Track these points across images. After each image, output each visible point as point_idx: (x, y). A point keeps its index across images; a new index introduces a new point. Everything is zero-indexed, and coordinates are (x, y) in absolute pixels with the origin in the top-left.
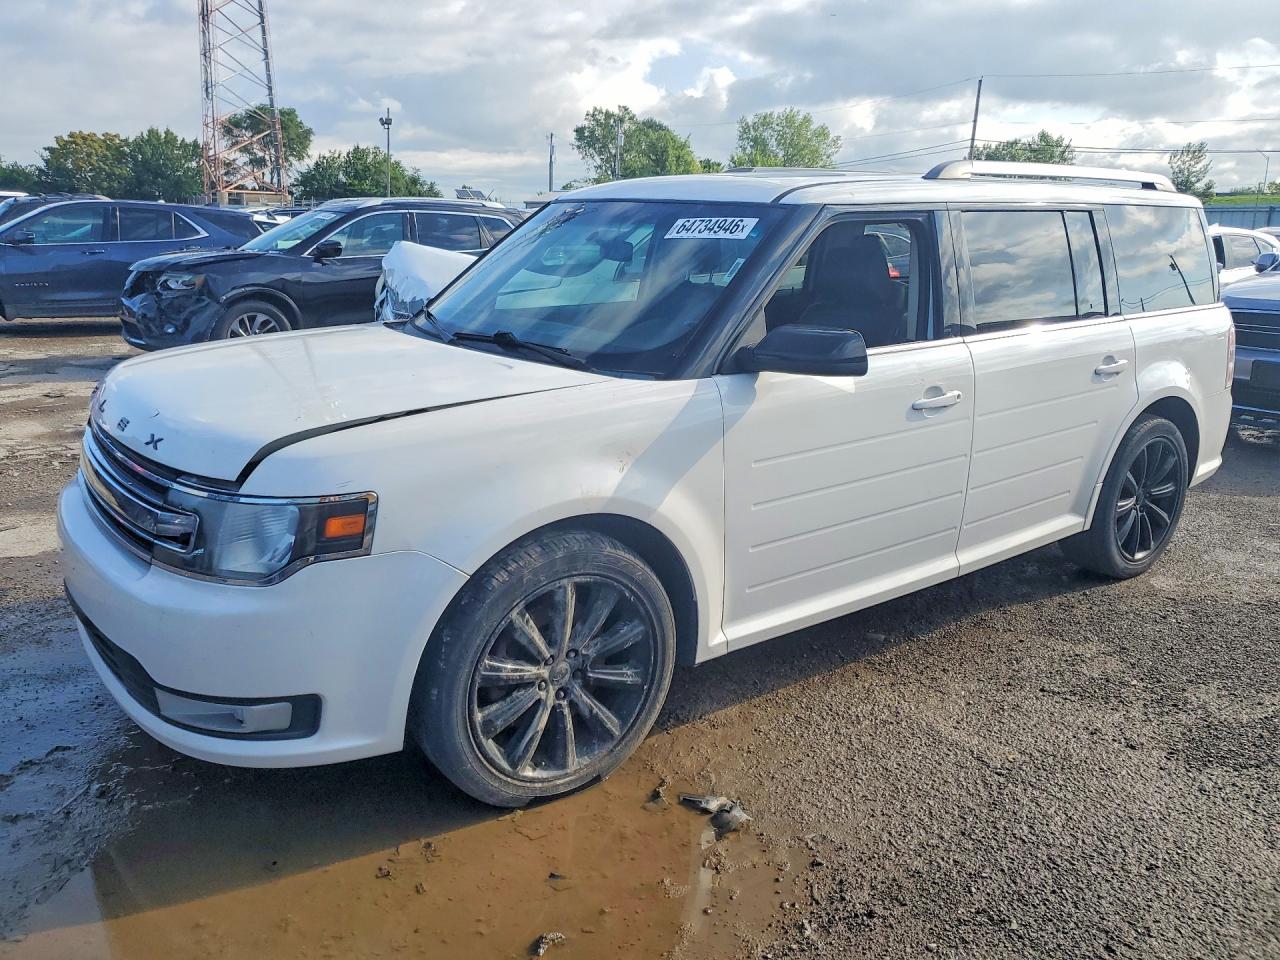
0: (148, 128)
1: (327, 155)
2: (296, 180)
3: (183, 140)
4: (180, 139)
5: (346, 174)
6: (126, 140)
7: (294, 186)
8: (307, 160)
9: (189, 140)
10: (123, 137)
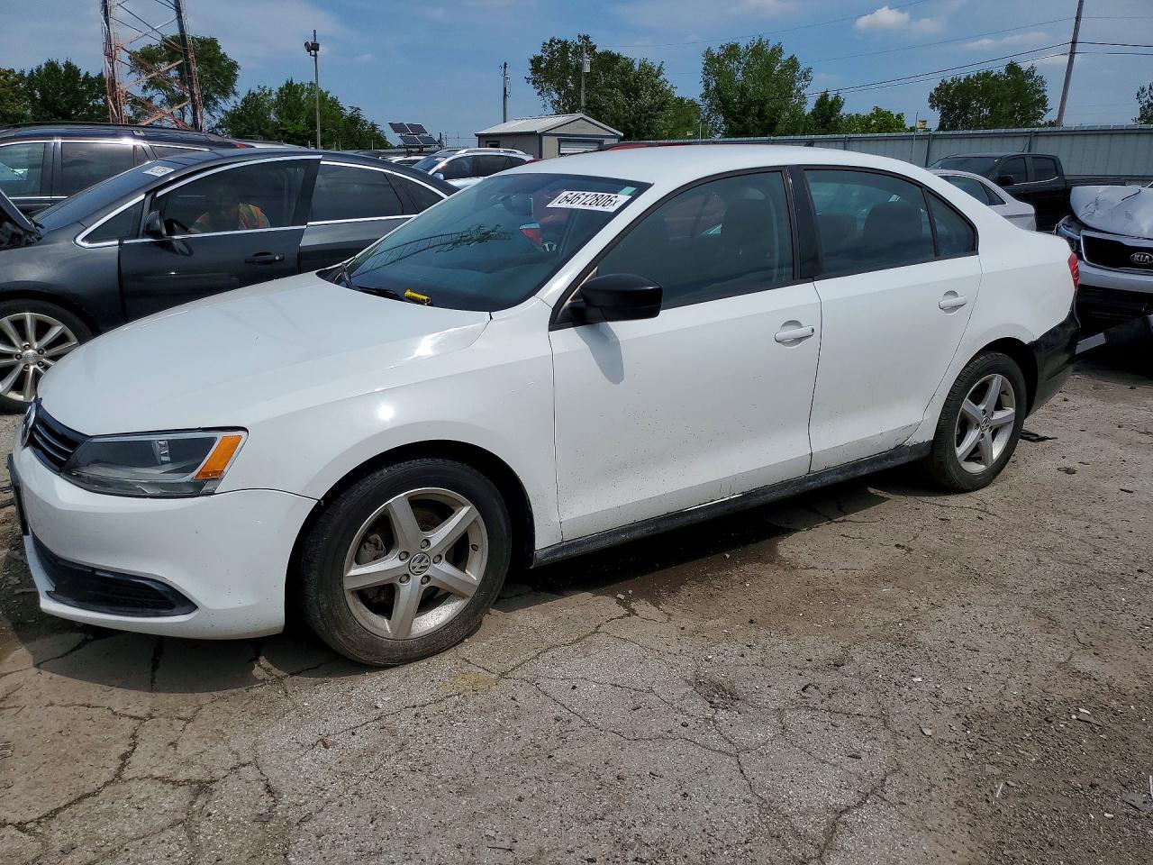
0: (46, 60)
1: (257, 92)
2: (221, 120)
3: (87, 74)
4: (83, 74)
5: (278, 113)
6: (22, 74)
7: (220, 127)
8: (232, 98)
9: (93, 74)
10: (17, 72)
